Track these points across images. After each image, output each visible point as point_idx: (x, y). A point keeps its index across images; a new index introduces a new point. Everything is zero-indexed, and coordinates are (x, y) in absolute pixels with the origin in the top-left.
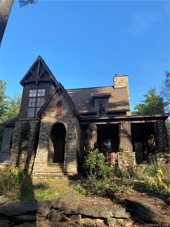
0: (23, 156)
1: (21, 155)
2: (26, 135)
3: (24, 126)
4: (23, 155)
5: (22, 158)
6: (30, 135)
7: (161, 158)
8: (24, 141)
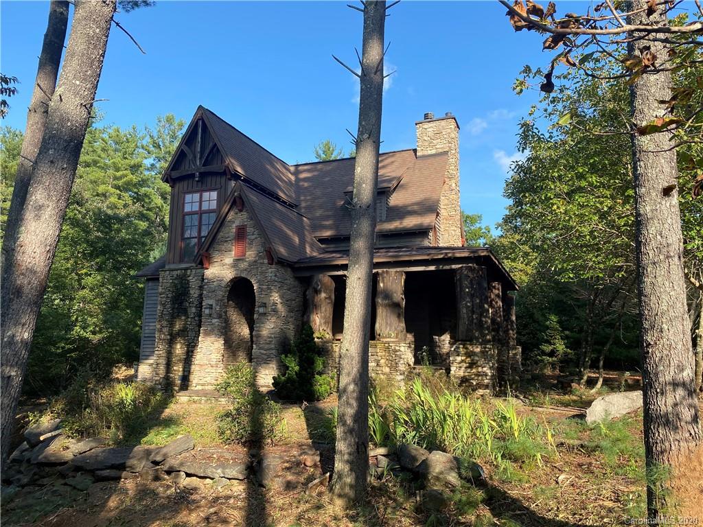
0: (179, 349)
1: (174, 346)
2: (181, 303)
3: (176, 282)
4: (178, 346)
5: (177, 352)
6: (190, 303)
7: (458, 355)
8: (178, 316)
